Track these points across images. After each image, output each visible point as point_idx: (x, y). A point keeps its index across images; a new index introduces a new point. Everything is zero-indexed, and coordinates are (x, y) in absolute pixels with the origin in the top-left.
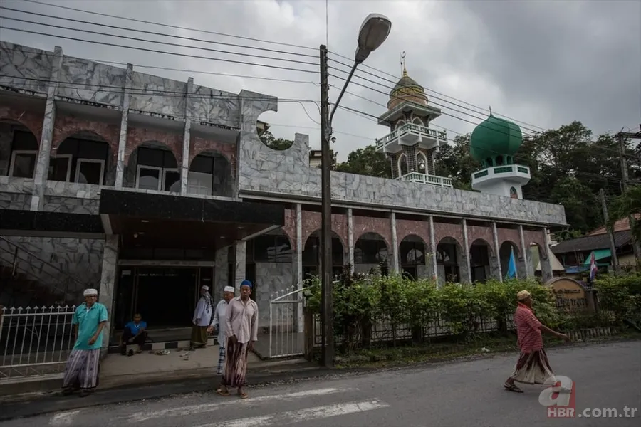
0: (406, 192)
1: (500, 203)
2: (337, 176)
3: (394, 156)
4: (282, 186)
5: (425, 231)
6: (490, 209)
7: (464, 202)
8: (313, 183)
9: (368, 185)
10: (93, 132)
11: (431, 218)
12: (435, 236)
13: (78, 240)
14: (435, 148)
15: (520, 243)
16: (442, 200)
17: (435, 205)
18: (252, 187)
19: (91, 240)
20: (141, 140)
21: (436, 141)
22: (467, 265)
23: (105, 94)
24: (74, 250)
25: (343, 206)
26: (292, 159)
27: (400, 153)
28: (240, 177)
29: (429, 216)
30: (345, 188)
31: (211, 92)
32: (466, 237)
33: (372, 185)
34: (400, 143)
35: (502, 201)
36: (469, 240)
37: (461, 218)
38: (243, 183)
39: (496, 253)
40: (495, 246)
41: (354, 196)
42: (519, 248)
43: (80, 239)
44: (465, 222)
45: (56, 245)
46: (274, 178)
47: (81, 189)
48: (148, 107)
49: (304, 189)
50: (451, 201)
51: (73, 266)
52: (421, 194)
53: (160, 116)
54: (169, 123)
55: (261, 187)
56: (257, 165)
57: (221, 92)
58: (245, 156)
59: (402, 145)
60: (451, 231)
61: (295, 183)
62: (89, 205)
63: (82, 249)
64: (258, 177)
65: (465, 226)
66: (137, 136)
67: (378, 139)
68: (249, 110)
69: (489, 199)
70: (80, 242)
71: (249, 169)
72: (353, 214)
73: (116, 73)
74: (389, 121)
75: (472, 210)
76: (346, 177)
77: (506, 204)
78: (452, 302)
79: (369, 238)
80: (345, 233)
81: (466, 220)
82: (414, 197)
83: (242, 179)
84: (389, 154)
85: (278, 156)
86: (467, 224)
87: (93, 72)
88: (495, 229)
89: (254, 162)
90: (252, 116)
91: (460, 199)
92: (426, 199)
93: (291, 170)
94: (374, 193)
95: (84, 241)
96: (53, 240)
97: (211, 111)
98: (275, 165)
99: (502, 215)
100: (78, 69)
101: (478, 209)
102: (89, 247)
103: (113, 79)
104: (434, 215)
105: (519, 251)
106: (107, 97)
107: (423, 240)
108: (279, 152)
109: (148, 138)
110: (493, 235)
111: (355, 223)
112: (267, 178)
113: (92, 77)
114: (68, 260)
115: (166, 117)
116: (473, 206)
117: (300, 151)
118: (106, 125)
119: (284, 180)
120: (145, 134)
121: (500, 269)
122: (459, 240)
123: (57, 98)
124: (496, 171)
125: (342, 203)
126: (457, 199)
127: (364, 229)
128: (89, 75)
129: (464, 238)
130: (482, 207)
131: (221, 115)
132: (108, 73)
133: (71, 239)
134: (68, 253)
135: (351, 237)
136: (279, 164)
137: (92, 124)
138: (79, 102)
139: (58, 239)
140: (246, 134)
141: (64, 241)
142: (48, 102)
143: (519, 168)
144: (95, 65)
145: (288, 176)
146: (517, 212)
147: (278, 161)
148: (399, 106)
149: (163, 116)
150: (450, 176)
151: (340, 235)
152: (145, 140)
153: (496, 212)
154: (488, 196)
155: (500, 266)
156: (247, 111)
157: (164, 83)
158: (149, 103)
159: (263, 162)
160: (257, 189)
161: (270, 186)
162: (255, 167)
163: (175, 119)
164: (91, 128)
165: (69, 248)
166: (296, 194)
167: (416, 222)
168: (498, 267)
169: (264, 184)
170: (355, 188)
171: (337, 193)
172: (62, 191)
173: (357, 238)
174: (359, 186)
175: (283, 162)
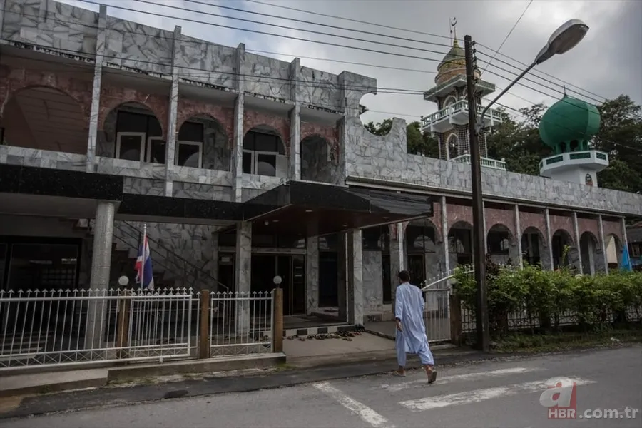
0: (495, 179)
1: (581, 192)
2: (432, 163)
3: (442, 136)
4: (384, 172)
5: (511, 221)
6: (571, 198)
7: (547, 190)
8: (411, 170)
9: (459, 172)
10: (209, 115)
11: (517, 207)
12: (521, 226)
13: (181, 225)
14: (488, 128)
15: (599, 234)
16: (526, 188)
17: (520, 193)
18: (357, 174)
19: (193, 226)
20: (253, 123)
21: (490, 120)
22: (549, 256)
23: (218, 76)
24: (178, 236)
25: (438, 194)
26: (391, 144)
27: (449, 132)
28: (346, 163)
29: (514, 205)
30: (440, 175)
31: (313, 72)
32: (549, 227)
33: (463, 172)
34: (451, 121)
35: (583, 190)
36: (551, 230)
37: (544, 207)
38: (349, 170)
39: (576, 245)
40: (575, 236)
41: (448, 184)
42: (598, 239)
43: (183, 224)
44: (547, 212)
45: (162, 231)
46: (376, 165)
47: (202, 175)
48: (258, 88)
49: (403, 177)
50: (536, 190)
51: (178, 252)
52: (508, 182)
53: (273, 99)
54: (281, 106)
55: (365, 174)
56: (361, 151)
57: (322, 73)
58: (350, 142)
59: (454, 124)
60: (535, 221)
61: (395, 171)
62: (189, 189)
63: (185, 235)
64: (363, 163)
65: (548, 216)
66: (249, 120)
67: (424, 116)
68: (352, 92)
69: (570, 187)
70: (183, 228)
71: (354, 156)
72: (447, 202)
73: (227, 53)
74: (438, 97)
75: (555, 199)
76: (440, 163)
77: (586, 193)
78: (584, 293)
79: (461, 227)
80: (439, 221)
81: (549, 209)
82: (501, 184)
83: (348, 165)
84: (436, 133)
85: (378, 142)
86: (550, 214)
87: (206, 52)
88: (576, 219)
89: (357, 147)
90: (354, 100)
91: (543, 188)
92: (512, 187)
93: (391, 156)
94: (465, 180)
95: (187, 226)
96: (158, 225)
97: (313, 93)
98: (377, 151)
99: (582, 204)
100: (193, 49)
101: (560, 198)
102: (191, 232)
103: (224, 59)
104: (520, 204)
105: (597, 242)
106: (220, 78)
107: (508, 229)
108: (380, 138)
109: (259, 122)
110: (574, 226)
111: (448, 211)
112: (370, 164)
113: (205, 57)
114: (173, 246)
115: (277, 100)
116: (555, 195)
117: (399, 137)
118: (220, 108)
119: (385, 166)
120: (255, 117)
121: (580, 260)
122: (542, 230)
123: (181, 80)
124: (572, 157)
125: (437, 190)
126: (540, 187)
127: (456, 217)
128: (203, 55)
129: (547, 228)
130: (564, 196)
131: (323, 97)
132: (219, 53)
133: (176, 225)
134: (174, 238)
135: (445, 226)
136: (381, 150)
137: (208, 106)
138: (201, 85)
139: (164, 224)
140: (349, 118)
141: (170, 226)
142: (174, 85)
143: (597, 154)
144: (208, 44)
145: (389, 163)
146: (597, 201)
147: (379, 146)
148: (452, 81)
149: (275, 99)
150: (503, 159)
151: (435, 224)
152: (255, 124)
153: (577, 201)
154: (569, 184)
155: (580, 257)
156: (349, 94)
157: (270, 64)
158: (257, 84)
159: (366, 147)
160: (362, 177)
161: (373, 173)
162: (359, 153)
163: (286, 102)
164: (207, 111)
165: (175, 234)
166: (397, 181)
167: (503, 211)
168: (578, 259)
169: (368, 171)
170: (448, 176)
171: (433, 181)
172: (186, 176)
173: (450, 227)
174: (452, 174)
175: (384, 148)
